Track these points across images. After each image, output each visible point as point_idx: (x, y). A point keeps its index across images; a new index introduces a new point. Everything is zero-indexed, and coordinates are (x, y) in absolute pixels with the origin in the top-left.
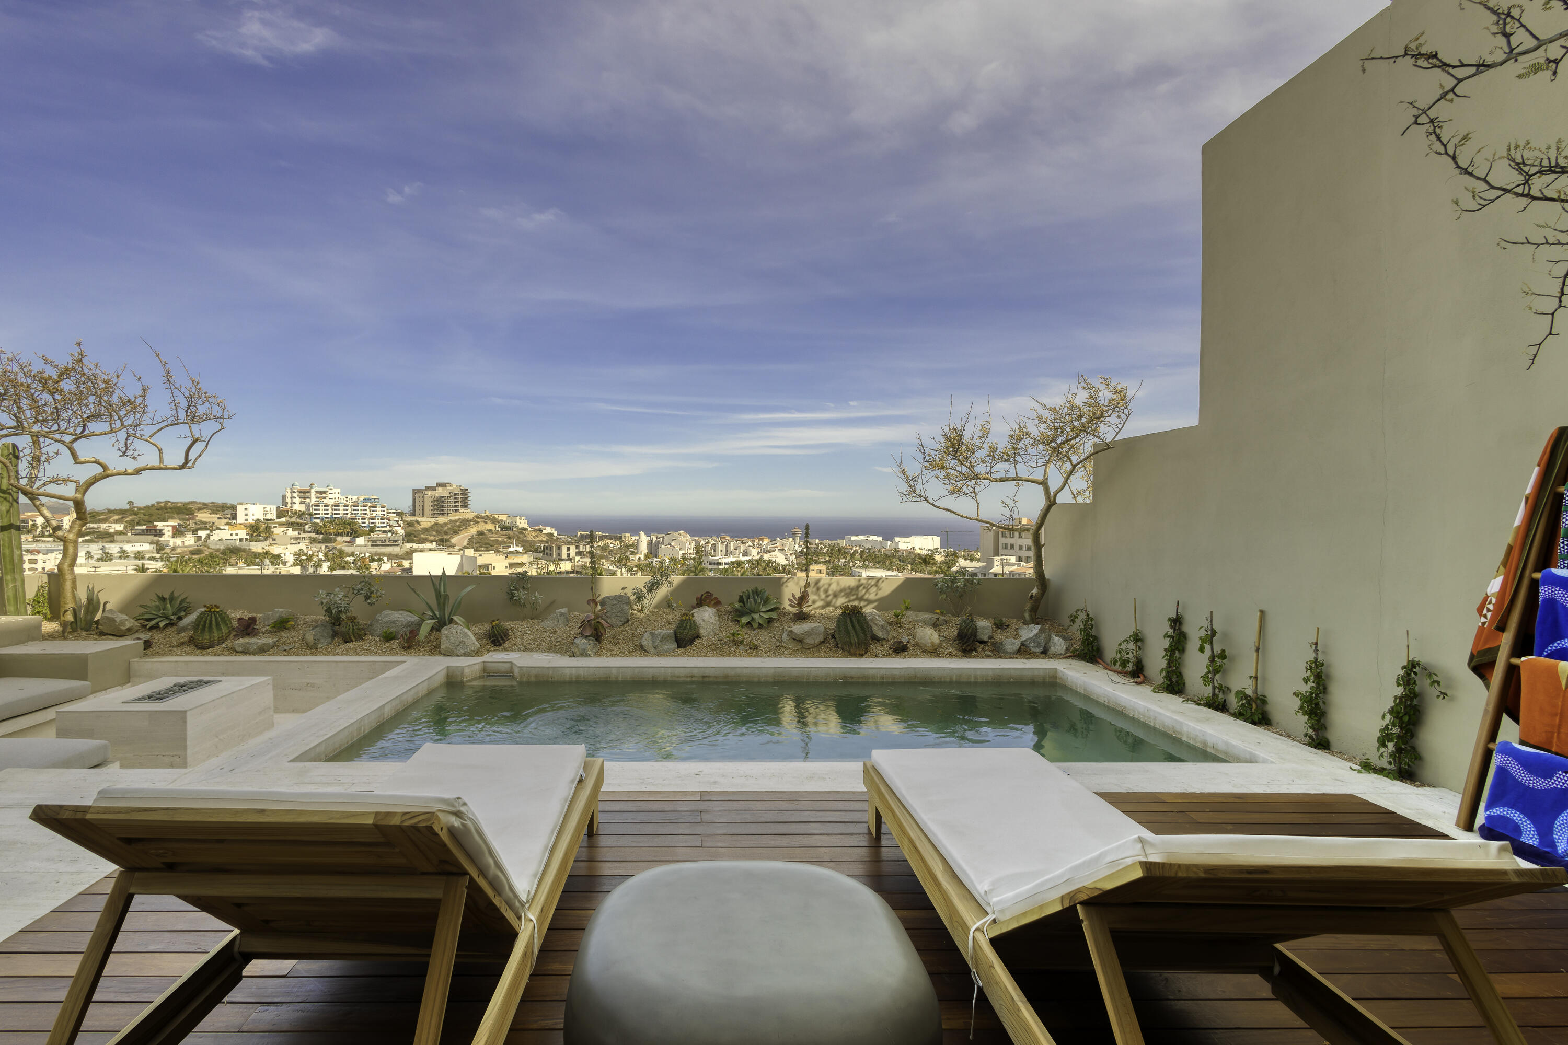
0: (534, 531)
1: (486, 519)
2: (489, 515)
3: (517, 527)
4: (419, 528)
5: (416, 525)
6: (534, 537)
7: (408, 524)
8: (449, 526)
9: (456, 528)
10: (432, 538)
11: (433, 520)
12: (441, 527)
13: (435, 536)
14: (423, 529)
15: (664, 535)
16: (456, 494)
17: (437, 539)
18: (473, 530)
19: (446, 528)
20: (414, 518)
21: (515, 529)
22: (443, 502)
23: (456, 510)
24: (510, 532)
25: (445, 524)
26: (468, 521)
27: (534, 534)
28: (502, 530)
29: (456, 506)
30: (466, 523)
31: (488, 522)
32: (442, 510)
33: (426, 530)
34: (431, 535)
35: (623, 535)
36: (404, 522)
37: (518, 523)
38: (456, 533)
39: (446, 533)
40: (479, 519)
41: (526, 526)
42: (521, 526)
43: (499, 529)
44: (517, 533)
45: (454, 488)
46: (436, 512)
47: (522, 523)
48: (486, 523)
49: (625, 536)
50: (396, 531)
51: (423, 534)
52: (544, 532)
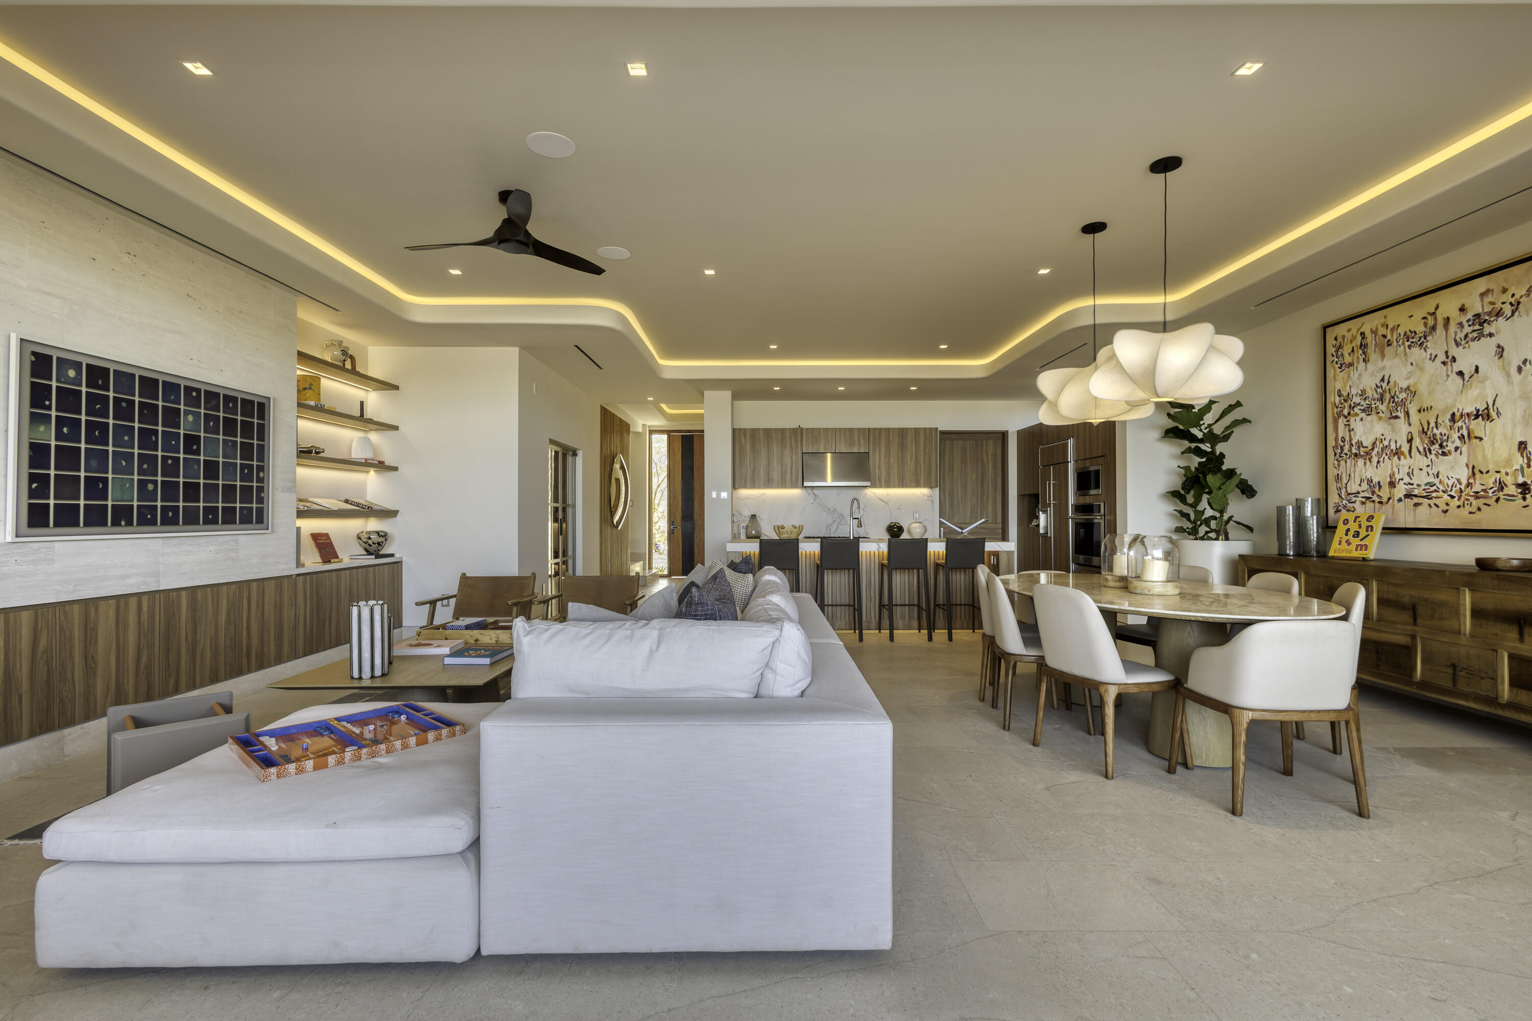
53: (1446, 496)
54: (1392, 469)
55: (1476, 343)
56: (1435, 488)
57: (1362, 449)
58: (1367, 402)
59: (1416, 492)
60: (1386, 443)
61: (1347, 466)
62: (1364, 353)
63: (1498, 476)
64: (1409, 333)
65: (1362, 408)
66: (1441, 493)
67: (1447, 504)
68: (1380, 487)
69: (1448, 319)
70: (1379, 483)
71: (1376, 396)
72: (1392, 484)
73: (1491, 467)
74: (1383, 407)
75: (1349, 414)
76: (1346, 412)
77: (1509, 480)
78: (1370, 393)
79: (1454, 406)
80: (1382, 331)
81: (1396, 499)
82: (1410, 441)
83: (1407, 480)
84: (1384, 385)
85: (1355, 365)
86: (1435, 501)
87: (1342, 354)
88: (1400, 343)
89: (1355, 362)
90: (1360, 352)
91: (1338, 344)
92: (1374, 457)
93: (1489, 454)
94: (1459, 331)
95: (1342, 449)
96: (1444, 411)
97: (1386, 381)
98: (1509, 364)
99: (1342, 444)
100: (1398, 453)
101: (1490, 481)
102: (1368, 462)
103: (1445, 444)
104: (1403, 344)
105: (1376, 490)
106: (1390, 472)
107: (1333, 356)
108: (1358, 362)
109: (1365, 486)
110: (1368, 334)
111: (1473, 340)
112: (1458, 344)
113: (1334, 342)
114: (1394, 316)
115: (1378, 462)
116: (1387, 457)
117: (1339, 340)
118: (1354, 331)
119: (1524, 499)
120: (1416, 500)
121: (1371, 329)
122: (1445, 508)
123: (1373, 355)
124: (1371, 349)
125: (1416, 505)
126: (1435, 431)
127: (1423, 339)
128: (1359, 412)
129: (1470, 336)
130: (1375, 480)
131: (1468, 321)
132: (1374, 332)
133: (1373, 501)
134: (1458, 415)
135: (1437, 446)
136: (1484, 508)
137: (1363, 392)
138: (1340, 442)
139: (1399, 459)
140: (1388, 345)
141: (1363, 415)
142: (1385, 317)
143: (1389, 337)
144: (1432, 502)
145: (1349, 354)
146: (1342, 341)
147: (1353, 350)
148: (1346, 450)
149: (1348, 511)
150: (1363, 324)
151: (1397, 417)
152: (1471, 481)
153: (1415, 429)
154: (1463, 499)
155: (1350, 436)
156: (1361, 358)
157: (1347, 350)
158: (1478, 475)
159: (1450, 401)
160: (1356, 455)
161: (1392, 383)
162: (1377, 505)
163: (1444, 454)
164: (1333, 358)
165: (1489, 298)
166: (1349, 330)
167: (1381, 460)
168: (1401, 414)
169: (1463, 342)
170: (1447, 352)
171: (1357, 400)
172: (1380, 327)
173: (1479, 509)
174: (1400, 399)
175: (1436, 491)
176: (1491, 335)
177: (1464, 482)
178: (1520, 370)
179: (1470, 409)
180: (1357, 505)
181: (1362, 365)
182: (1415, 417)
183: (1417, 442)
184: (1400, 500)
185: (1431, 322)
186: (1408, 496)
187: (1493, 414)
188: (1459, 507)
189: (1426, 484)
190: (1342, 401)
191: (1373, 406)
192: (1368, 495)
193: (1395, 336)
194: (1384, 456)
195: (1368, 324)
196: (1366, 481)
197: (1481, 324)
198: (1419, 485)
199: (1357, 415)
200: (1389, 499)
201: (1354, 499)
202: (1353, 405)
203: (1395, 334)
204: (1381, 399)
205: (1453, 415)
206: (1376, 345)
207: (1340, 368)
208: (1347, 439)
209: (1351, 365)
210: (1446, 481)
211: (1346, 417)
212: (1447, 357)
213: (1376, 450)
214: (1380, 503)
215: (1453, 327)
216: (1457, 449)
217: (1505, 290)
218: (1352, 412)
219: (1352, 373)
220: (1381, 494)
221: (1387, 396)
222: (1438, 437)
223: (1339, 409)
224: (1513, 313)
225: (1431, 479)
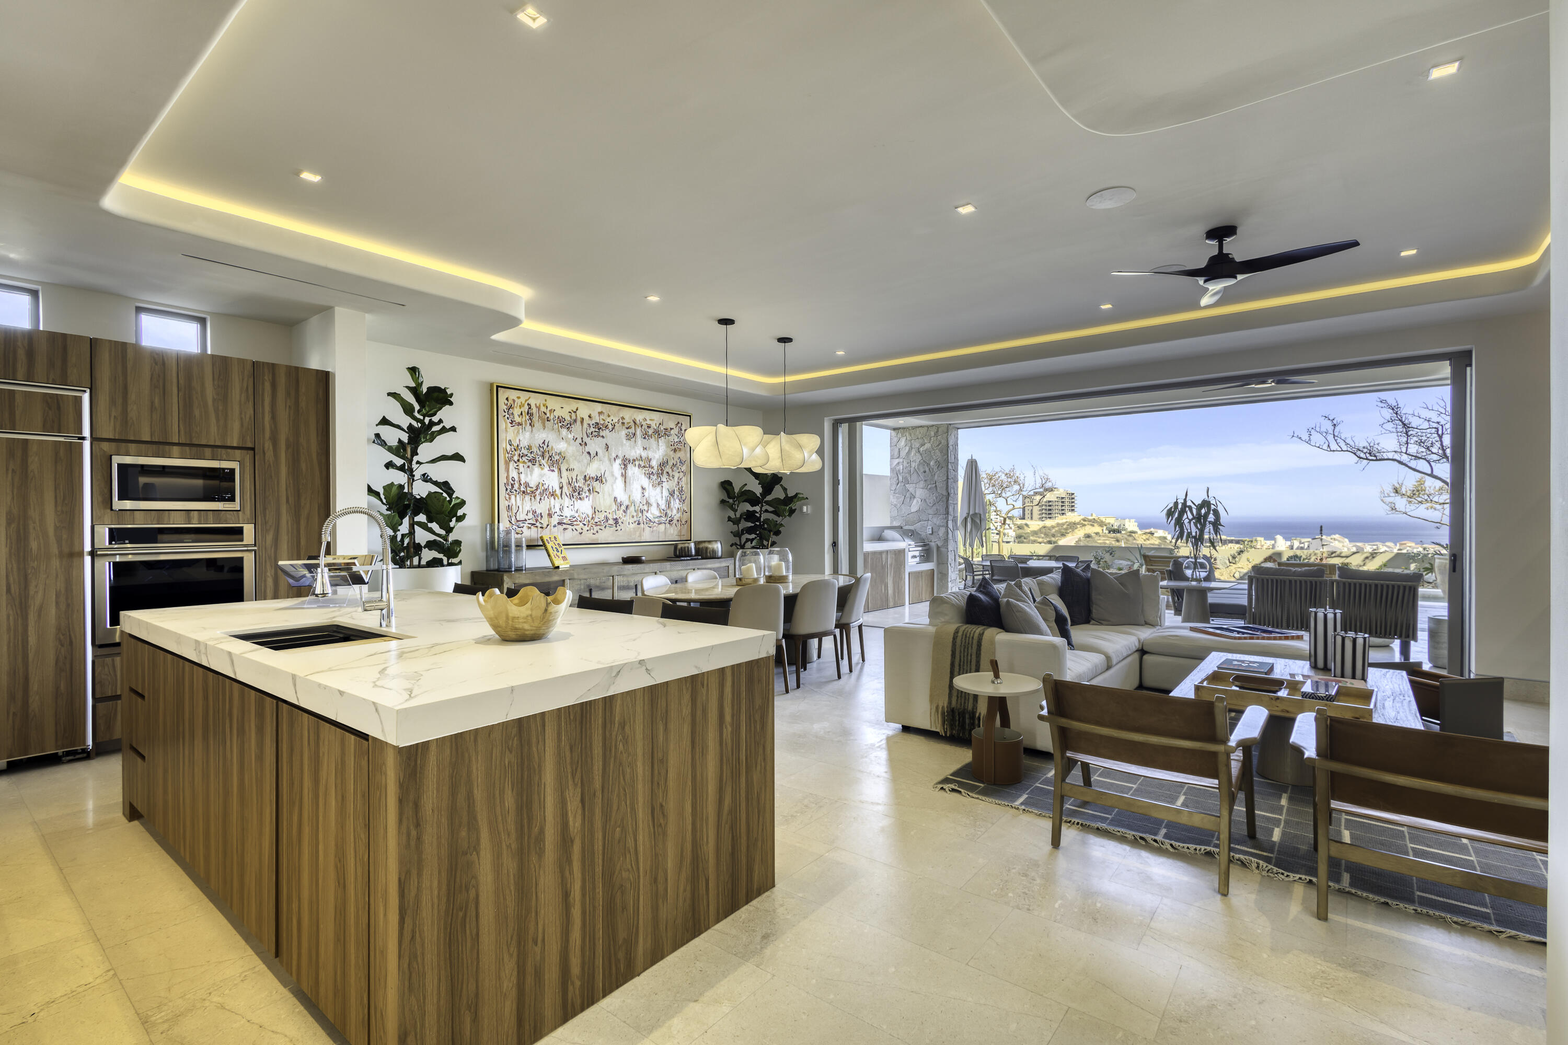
0: (1144, 534)
1: (1093, 522)
2: (1096, 518)
3: (1125, 530)
4: (1028, 530)
5: (1026, 528)
6: (1145, 540)
7: (1018, 527)
8: (1057, 529)
9: (1063, 531)
10: (1040, 540)
11: (1041, 524)
12: (1049, 529)
13: (1043, 538)
14: (1032, 532)
15: (1310, 540)
16: (1063, 498)
17: (1045, 541)
18: (1080, 533)
19: (1054, 530)
20: (1023, 522)
21: (1123, 532)
22: (1050, 506)
23: (1063, 514)
24: (1118, 535)
25: (1053, 527)
26: (1074, 524)
27: (1144, 537)
28: (1110, 532)
29: (1063, 510)
30: (1073, 526)
31: (1095, 524)
32: (1050, 514)
33: (1035, 533)
34: (1039, 537)
35: (1254, 538)
36: (1015, 525)
37: (1127, 526)
38: (1063, 535)
39: (1054, 536)
40: (1085, 522)
41: (1136, 529)
42: (1129, 529)
43: (1107, 532)
44: (1125, 536)
45: (1061, 492)
46: (1044, 515)
47: (1131, 526)
48: (1093, 526)
49: (1256, 540)
50: (1008, 533)
51: (1032, 536)
52: (1156, 535)
53: (581, 524)
54: (550, 505)
55: (596, 438)
56: (575, 519)
57: (528, 489)
58: (532, 455)
59: (565, 521)
60: (546, 487)
61: (516, 500)
62: (530, 419)
63: (606, 514)
64: (560, 418)
65: (529, 459)
66: (579, 522)
67: (582, 529)
68: (542, 516)
69: (583, 419)
70: (541, 514)
71: (539, 453)
72: (550, 515)
73: (603, 509)
74: (543, 462)
75: (518, 460)
76: (516, 458)
77: (610, 516)
78: (535, 449)
79: (585, 472)
80: (543, 409)
81: (552, 525)
82: (561, 488)
83: (559, 513)
84: (545, 447)
85: (524, 426)
86: (575, 527)
87: (512, 414)
88: (556, 422)
89: (523, 423)
90: (528, 417)
91: (509, 404)
92: (537, 495)
93: (602, 501)
94: (588, 428)
95: (512, 486)
96: (582, 472)
97: (546, 444)
98: (611, 455)
99: (513, 482)
100: (553, 494)
101: (601, 516)
102: (533, 498)
103: (581, 493)
104: (558, 423)
105: (539, 519)
106: (548, 507)
107: (505, 412)
108: (526, 424)
109: (530, 515)
110: (533, 406)
111: (595, 436)
112: (588, 436)
113: (506, 402)
114: (553, 403)
115: (540, 499)
116: (546, 497)
117: (510, 401)
118: (523, 400)
119: (616, 527)
120: (565, 526)
121: (536, 404)
122: (581, 531)
123: (538, 424)
124: (535, 418)
125: (565, 529)
126: (576, 484)
127: (569, 425)
128: (527, 461)
129: (594, 433)
130: (538, 512)
131: (593, 424)
132: (538, 408)
133: (537, 527)
134: (587, 478)
135: (577, 494)
136: (599, 531)
137: (529, 448)
138: (511, 480)
139: (555, 499)
140: (548, 421)
141: (530, 464)
142: (546, 401)
143: (548, 415)
144: (573, 527)
145: (519, 416)
146: (512, 403)
147: (522, 414)
148: (516, 486)
149: (517, 533)
150: (530, 398)
151: (553, 471)
152: (594, 516)
153: (564, 481)
154: (590, 526)
155: (519, 477)
156: (528, 422)
157: (517, 411)
158: (597, 513)
159: (584, 469)
160: (524, 492)
161: (550, 447)
162: (540, 529)
163: (580, 499)
164: (505, 414)
165: (602, 417)
166: (519, 398)
167: (543, 498)
168: (556, 470)
169: (591, 436)
170: (582, 438)
171: (525, 452)
172: (542, 405)
173: (597, 532)
174: (555, 460)
175: (576, 521)
176: (603, 437)
177: (591, 517)
178: (615, 459)
179: (593, 475)
180: (525, 530)
181: (528, 427)
182: (565, 474)
183: (565, 489)
184: (555, 526)
185: (574, 417)
186: (559, 524)
187: (604, 480)
188: (588, 530)
189: (571, 517)
190: (513, 450)
191: (537, 459)
192: (533, 522)
193: (552, 417)
194: (544, 495)
195: (535, 400)
196: (531, 512)
197: (599, 429)
198: (566, 517)
199: (524, 462)
200: (548, 525)
201: (522, 525)
202: (521, 455)
203: (552, 414)
204: (543, 456)
205: (585, 476)
206: (539, 416)
207: (511, 423)
208: (517, 479)
209: (519, 424)
210: (581, 515)
211: (516, 463)
212: (582, 441)
213: (539, 491)
214: (542, 528)
215: (585, 425)
216: (587, 496)
217: (609, 416)
218: (521, 460)
219: (521, 431)
220: (542, 522)
221: (547, 455)
222: (577, 488)
223: (510, 455)
224: (613, 429)
225: (573, 513)
